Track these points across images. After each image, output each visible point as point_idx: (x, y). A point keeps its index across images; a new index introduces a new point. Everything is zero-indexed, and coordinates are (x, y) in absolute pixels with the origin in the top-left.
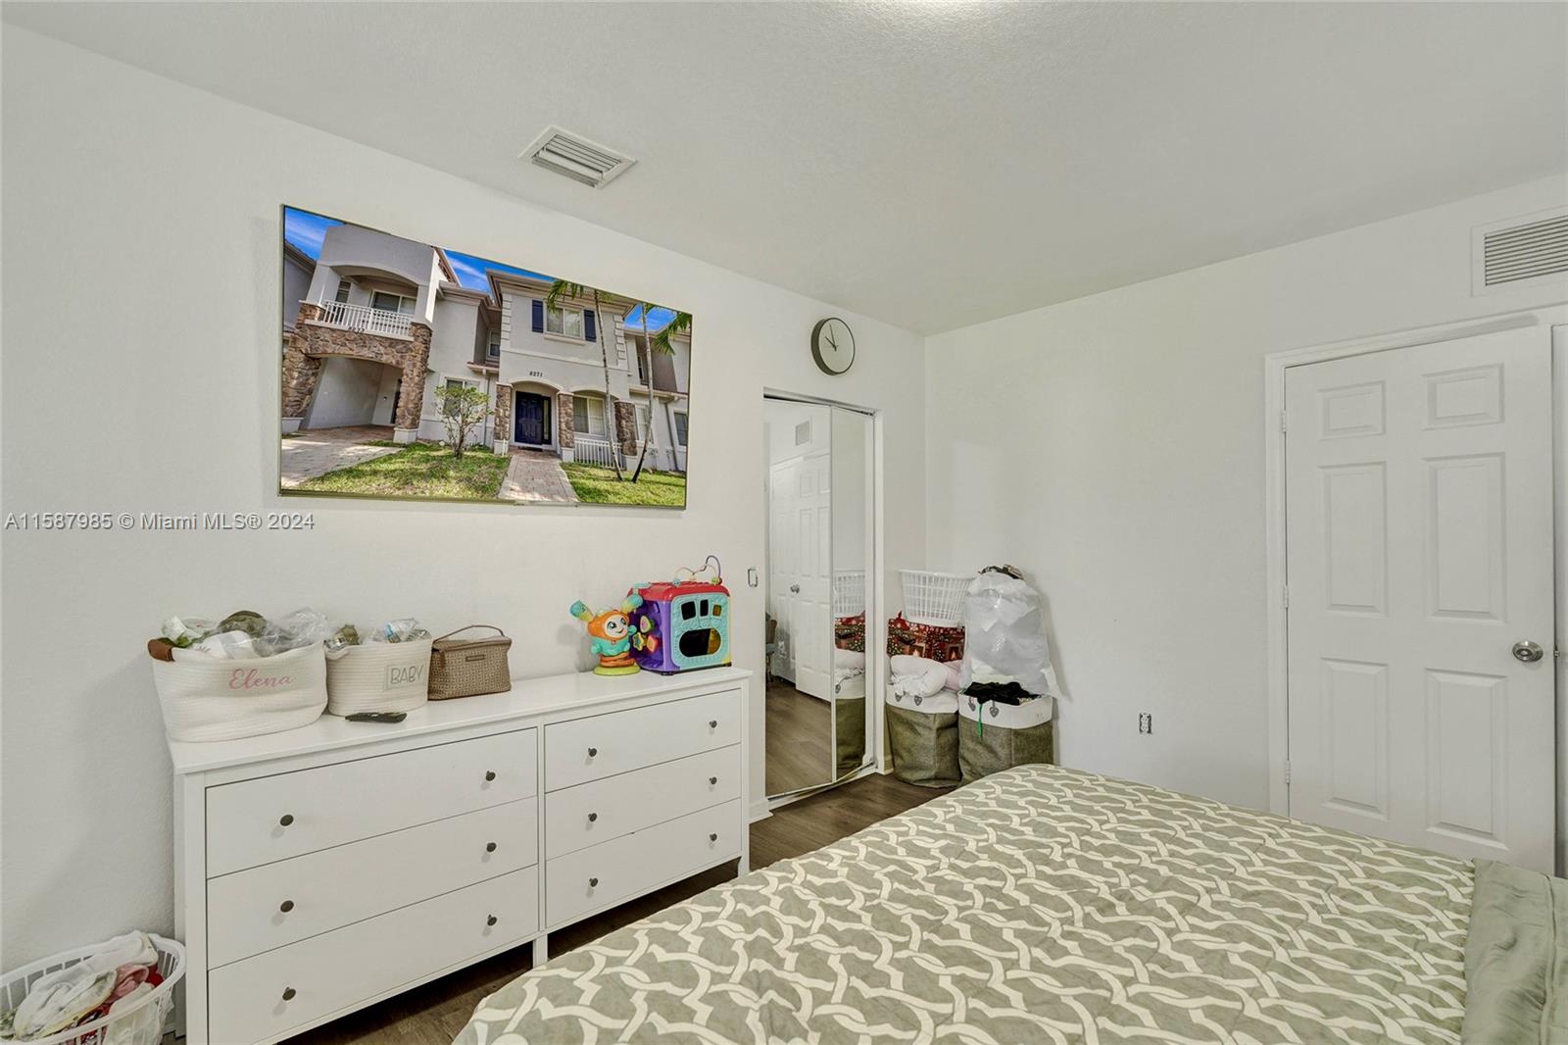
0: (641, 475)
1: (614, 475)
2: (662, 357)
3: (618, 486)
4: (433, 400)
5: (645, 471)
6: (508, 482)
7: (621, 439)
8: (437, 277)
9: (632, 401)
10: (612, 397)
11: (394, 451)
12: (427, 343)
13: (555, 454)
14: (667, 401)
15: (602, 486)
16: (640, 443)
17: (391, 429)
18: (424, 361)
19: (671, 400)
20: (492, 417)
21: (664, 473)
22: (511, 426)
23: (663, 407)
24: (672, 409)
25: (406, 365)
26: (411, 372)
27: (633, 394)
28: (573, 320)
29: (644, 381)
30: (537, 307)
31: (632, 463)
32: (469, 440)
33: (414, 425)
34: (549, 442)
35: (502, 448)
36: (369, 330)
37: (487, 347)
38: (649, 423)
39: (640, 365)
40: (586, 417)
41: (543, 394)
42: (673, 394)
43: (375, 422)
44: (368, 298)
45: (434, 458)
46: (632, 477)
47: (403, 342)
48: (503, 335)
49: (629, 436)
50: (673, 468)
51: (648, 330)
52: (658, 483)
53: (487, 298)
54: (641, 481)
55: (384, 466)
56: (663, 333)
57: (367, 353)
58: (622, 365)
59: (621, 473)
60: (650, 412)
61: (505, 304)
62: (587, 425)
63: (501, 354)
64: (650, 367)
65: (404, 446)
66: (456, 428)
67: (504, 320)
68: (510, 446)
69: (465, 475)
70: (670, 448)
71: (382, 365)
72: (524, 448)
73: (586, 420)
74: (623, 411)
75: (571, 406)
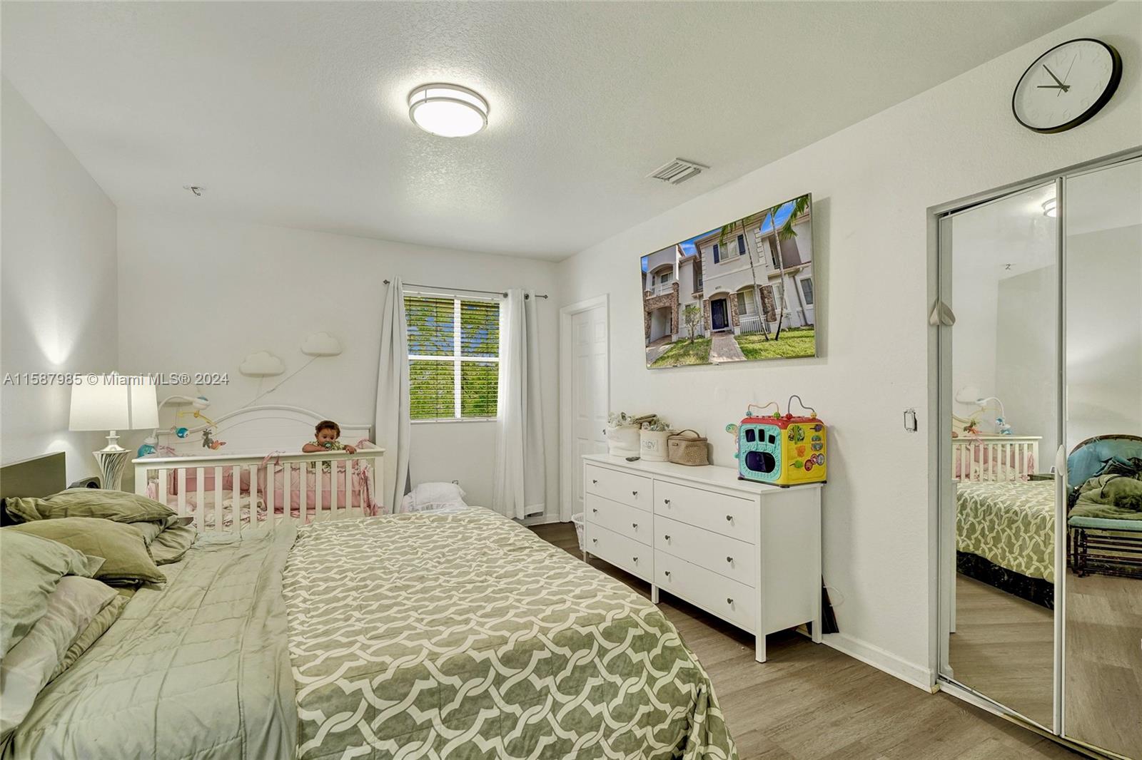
0: (781, 334)
1: (764, 337)
2: (788, 242)
3: (767, 344)
4: (682, 317)
5: (783, 330)
6: (712, 353)
7: (766, 312)
8: (678, 256)
9: (770, 284)
10: (758, 286)
11: (672, 346)
12: (678, 291)
13: (731, 332)
14: (793, 275)
15: (757, 346)
16: (778, 311)
17: (670, 336)
18: (678, 300)
19: (797, 271)
20: (703, 319)
21: (797, 329)
22: (710, 322)
23: (792, 279)
24: (799, 278)
25: (673, 305)
26: (674, 307)
27: (770, 278)
28: (733, 246)
29: (776, 265)
30: (715, 248)
31: (774, 327)
32: (695, 335)
33: (677, 332)
34: (727, 325)
35: (708, 334)
36: (662, 293)
37: (698, 284)
38: (783, 295)
39: (773, 256)
40: (745, 304)
41: (723, 298)
42: (798, 267)
43: (667, 334)
44: (660, 280)
45: (685, 346)
46: (775, 337)
47: (670, 294)
48: (704, 272)
49: (770, 309)
50: (803, 323)
51: (776, 228)
52: (793, 337)
53: (695, 256)
54: (781, 338)
55: (671, 354)
56: (787, 223)
57: (662, 305)
58: (762, 261)
59: (768, 336)
60: (783, 287)
61: (703, 255)
62: (745, 309)
63: (704, 283)
64: (780, 254)
65: (675, 343)
66: (690, 329)
67: (703, 264)
68: (711, 332)
69: (695, 352)
70: (800, 309)
71: (666, 308)
72: (717, 332)
73: (745, 307)
74: (765, 292)
75: (736, 300)
